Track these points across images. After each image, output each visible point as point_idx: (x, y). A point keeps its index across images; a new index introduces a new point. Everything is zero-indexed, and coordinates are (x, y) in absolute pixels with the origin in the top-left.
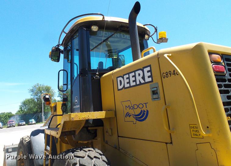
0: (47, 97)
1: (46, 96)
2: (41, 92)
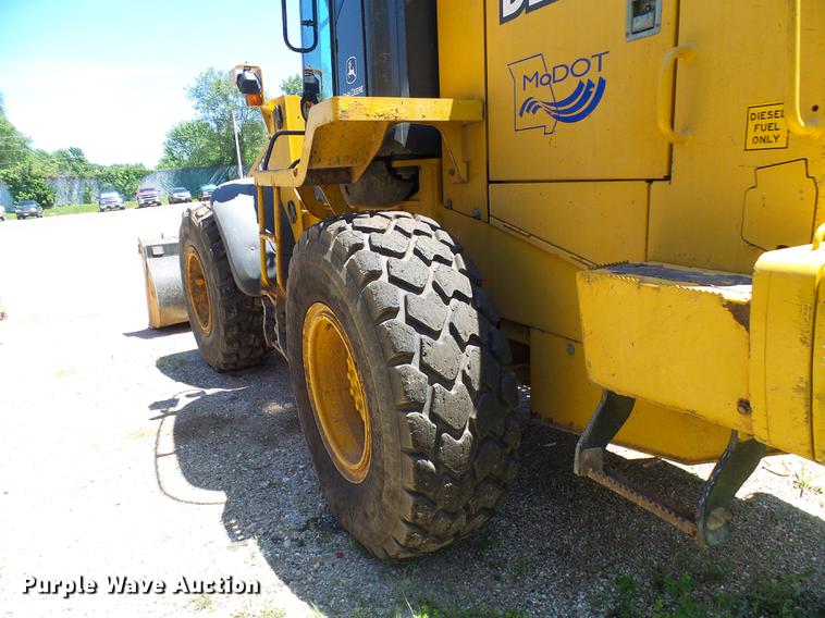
1: (247, 73)
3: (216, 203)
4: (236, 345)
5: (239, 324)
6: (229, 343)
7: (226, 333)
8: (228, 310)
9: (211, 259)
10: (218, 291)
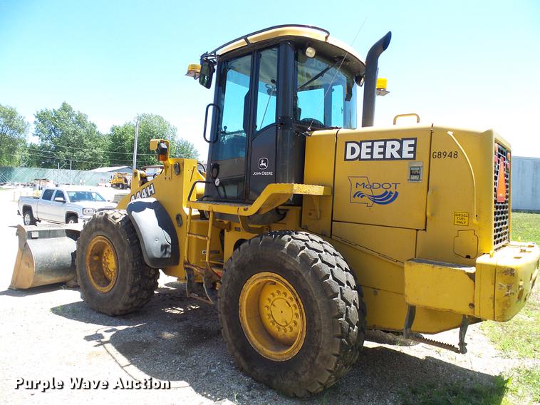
0: (163, 146)
1: (162, 144)
3: (133, 212)
5: (140, 285)
8: (136, 275)
9: (127, 245)
10: (131, 264)
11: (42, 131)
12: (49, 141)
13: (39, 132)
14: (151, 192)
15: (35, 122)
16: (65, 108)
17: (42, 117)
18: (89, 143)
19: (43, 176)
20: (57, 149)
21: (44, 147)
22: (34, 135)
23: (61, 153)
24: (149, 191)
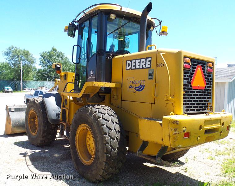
1: (58, 65)
2: (18, 56)
3: (44, 98)
4: (45, 138)
5: (47, 132)
6: (43, 137)
7: (43, 134)
8: (45, 127)
9: (41, 113)
10: (42, 122)
11: (43, 62)
12: (46, 67)
13: (42, 63)
14: (57, 89)
15: (40, 58)
16: (54, 50)
17: (43, 56)
18: (65, 68)
19: (43, 85)
20: (50, 71)
21: (44, 71)
22: (39, 65)
23: (52, 73)
24: (57, 88)
